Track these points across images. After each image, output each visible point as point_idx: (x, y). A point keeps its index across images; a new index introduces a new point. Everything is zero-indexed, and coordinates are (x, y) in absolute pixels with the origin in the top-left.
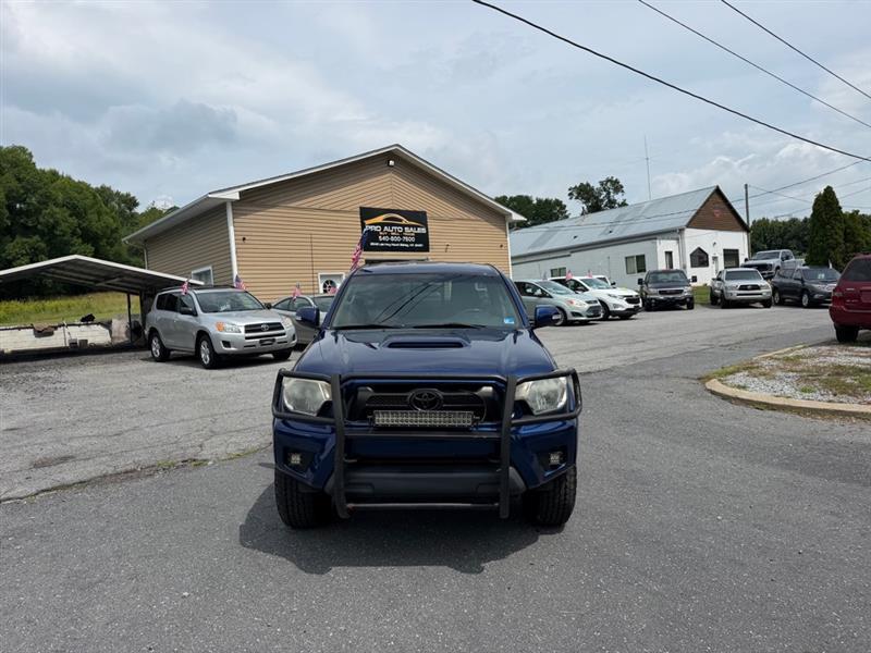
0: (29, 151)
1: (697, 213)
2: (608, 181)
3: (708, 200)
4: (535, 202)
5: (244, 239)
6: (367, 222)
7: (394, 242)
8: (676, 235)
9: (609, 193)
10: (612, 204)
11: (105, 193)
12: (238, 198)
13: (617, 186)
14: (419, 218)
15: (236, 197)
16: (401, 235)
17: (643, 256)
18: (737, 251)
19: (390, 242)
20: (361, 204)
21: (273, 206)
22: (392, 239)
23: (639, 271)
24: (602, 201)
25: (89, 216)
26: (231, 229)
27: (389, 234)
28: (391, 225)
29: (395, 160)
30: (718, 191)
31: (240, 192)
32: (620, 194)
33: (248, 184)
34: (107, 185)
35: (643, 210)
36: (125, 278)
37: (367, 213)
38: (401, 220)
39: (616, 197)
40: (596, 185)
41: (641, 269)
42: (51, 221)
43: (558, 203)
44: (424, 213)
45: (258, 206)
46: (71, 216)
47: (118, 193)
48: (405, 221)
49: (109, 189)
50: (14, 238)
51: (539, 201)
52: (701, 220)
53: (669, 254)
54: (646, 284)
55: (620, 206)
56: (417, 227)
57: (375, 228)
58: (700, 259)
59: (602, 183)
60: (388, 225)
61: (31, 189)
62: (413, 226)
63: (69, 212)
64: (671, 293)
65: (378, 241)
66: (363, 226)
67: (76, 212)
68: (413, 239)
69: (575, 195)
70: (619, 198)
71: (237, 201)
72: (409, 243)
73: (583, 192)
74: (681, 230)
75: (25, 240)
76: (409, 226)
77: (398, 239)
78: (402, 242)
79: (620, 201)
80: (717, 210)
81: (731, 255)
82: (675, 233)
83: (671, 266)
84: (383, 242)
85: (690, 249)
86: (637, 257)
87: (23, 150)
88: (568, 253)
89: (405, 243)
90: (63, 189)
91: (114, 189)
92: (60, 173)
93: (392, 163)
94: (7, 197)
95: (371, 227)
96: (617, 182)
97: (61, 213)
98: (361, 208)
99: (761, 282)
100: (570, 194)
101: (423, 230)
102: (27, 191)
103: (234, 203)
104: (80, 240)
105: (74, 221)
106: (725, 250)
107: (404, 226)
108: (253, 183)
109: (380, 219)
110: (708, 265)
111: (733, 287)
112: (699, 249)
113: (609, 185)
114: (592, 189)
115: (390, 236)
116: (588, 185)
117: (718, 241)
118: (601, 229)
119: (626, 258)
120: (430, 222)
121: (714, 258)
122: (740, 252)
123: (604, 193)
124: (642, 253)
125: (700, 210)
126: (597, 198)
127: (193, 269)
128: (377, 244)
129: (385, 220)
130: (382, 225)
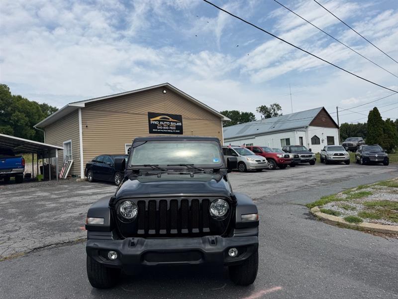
1: (314, 119)
3: (319, 114)
4: (241, 114)
5: (87, 126)
6: (151, 119)
7: (165, 129)
8: (304, 129)
9: (275, 110)
10: (276, 115)
11: (45, 107)
12: (84, 106)
13: (279, 108)
14: (178, 118)
16: (169, 126)
17: (289, 139)
18: (333, 137)
19: (163, 129)
20: (148, 111)
21: (103, 110)
22: (164, 128)
24: (271, 113)
25: (35, 117)
26: (81, 121)
27: (163, 126)
28: (164, 121)
29: (166, 90)
30: (324, 109)
31: (85, 104)
32: (280, 111)
33: (90, 100)
34: (46, 103)
35: (289, 117)
37: (151, 115)
38: (169, 119)
39: (278, 112)
40: (268, 106)
42: (16, 119)
43: (251, 114)
44: (181, 116)
46: (25, 117)
47: (51, 107)
48: (171, 119)
49: (47, 105)
51: (243, 113)
52: (316, 123)
53: (301, 138)
55: (279, 116)
56: (177, 122)
57: (156, 122)
58: (316, 140)
59: (271, 106)
60: (162, 121)
61: (9, 104)
62: (175, 122)
63: (25, 115)
65: (157, 128)
66: (149, 121)
67: (28, 115)
68: (175, 128)
69: (259, 110)
70: (279, 112)
71: (84, 108)
72: (172, 130)
73: (263, 109)
74: (307, 127)
75: (3, 127)
76: (173, 122)
77: (167, 128)
78: (169, 129)
79: (280, 114)
80: (323, 118)
81: (330, 140)
82: (303, 128)
83: (302, 144)
84: (159, 129)
85: (311, 136)
86: (286, 139)
87: (5, 86)
88: (254, 137)
89: (171, 130)
90: (23, 105)
91: (49, 105)
92: (23, 97)
93: (165, 92)
95: (153, 122)
96: (278, 105)
97: (22, 115)
98: (149, 113)
99: (344, 152)
100: (257, 110)
101: (180, 124)
102: (6, 105)
103: (82, 109)
104: (29, 128)
105: (27, 119)
106: (327, 137)
107: (170, 122)
108: (92, 99)
109: (158, 118)
110: (319, 144)
111: (331, 154)
112: (315, 136)
113: (275, 106)
114: (267, 108)
115: (163, 127)
116: (265, 106)
117: (324, 133)
118: (270, 126)
119: (281, 140)
120: (183, 120)
121: (323, 141)
122: (335, 138)
123: (273, 110)
124: (288, 137)
125: (315, 117)
126: (269, 112)
127: (64, 141)
128: (156, 130)
129: (161, 118)
130: (159, 121)
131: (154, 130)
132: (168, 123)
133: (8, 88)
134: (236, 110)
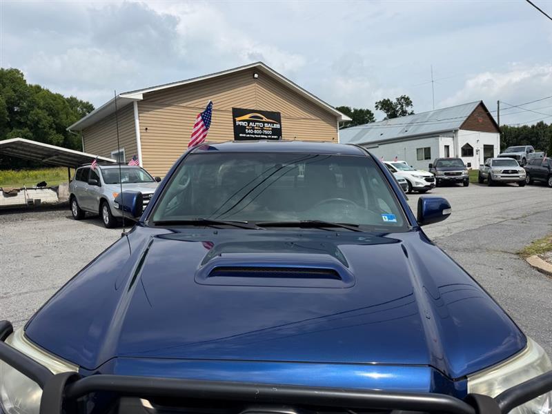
0: (21, 72)
1: (467, 119)
2: (402, 98)
3: (474, 111)
4: (353, 111)
5: (146, 129)
6: (237, 119)
7: (257, 134)
8: (451, 134)
9: (402, 106)
10: (404, 113)
11: (73, 102)
12: (142, 98)
13: (408, 101)
14: (276, 117)
15: (141, 97)
17: (429, 148)
18: (493, 146)
19: (254, 134)
20: (233, 106)
21: (169, 105)
22: (255, 132)
23: (426, 159)
24: (398, 111)
25: (61, 116)
26: (137, 122)
27: (253, 128)
28: (255, 122)
29: (258, 74)
30: (482, 104)
31: (143, 94)
32: (410, 107)
33: (150, 88)
34: (74, 96)
35: (428, 117)
36: (60, 156)
37: (237, 112)
38: (262, 118)
39: (407, 109)
40: (394, 101)
41: (428, 157)
42: (36, 118)
43: (368, 112)
45: (157, 105)
46: (48, 115)
47: (81, 102)
48: (265, 119)
49: (75, 99)
50: (12, 129)
51: (356, 111)
52: (469, 124)
53: (447, 147)
54: (435, 168)
55: (409, 114)
56: (273, 123)
57: (243, 124)
58: (468, 151)
59: (398, 99)
61: (22, 97)
62: (271, 123)
63: (47, 113)
64: (453, 175)
65: (245, 133)
66: (235, 121)
67: (52, 113)
68: (270, 132)
69: (380, 107)
70: (409, 109)
71: (141, 101)
72: (267, 135)
73: (385, 105)
74: (456, 131)
75: (19, 131)
76: (268, 123)
77: (260, 132)
78: (262, 134)
79: (410, 111)
80: (481, 118)
81: (488, 149)
82: (451, 133)
83: (448, 156)
84: (249, 134)
85: (461, 144)
86: (425, 148)
87: (18, 71)
88: (377, 145)
89: (265, 135)
90: (44, 98)
91: (79, 99)
92: (42, 87)
93: (256, 76)
94: (7, 102)
95: (240, 123)
96: (408, 99)
97: (42, 114)
98: (234, 109)
99: (518, 168)
100: (376, 107)
101: (278, 126)
102: (20, 98)
103: (139, 102)
104: (55, 132)
105: (51, 119)
106: (484, 145)
107: (264, 123)
108: (153, 88)
109: (247, 117)
110: (473, 155)
111: (498, 172)
112: (468, 144)
113: (403, 100)
114: (391, 103)
116: (389, 100)
117: (480, 139)
118: (400, 129)
119: (417, 149)
120: (283, 120)
121: (477, 151)
122: (495, 147)
123: (399, 106)
124: (428, 146)
125: (469, 117)
126: (394, 109)
127: (112, 150)
128: (244, 135)
129: (251, 117)
130: (248, 121)
131: (241, 135)
132: (261, 125)
133: (22, 74)
134: (346, 106)
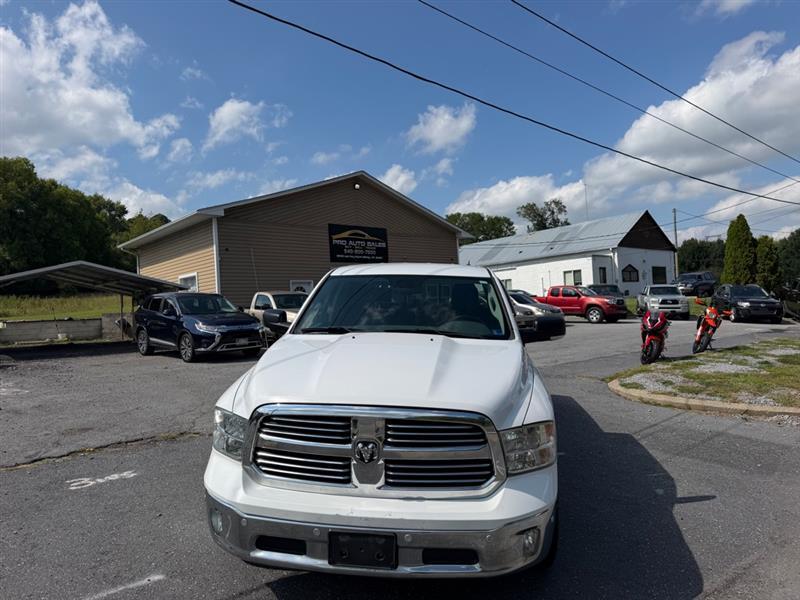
1: (627, 235)
2: (552, 201)
3: (638, 223)
5: (227, 250)
6: (334, 237)
7: (358, 255)
8: (609, 254)
9: (553, 213)
10: (556, 223)
11: (98, 202)
12: (223, 215)
13: (560, 207)
14: (380, 234)
16: (364, 249)
19: (354, 254)
20: (329, 222)
21: (253, 222)
22: (356, 252)
24: (547, 220)
26: (217, 241)
27: (353, 248)
28: (355, 240)
29: (360, 184)
30: (647, 215)
31: (225, 210)
32: (563, 213)
34: (100, 194)
37: (334, 229)
38: (364, 236)
40: (541, 205)
41: (577, 283)
42: (49, 226)
43: (507, 220)
45: (240, 221)
46: (67, 221)
47: (109, 202)
48: (367, 236)
49: (101, 197)
52: (631, 240)
53: (603, 270)
55: (562, 225)
56: (378, 242)
57: (342, 242)
58: (631, 274)
59: (547, 204)
62: (374, 241)
65: (343, 253)
66: (331, 240)
68: (374, 252)
69: (523, 213)
70: (562, 217)
72: (370, 255)
73: (530, 211)
74: (614, 249)
76: (370, 241)
77: (361, 252)
78: (364, 255)
79: (563, 220)
80: (646, 232)
81: (659, 273)
82: (608, 251)
84: (348, 254)
85: (622, 266)
86: (575, 271)
87: (26, 161)
88: (513, 266)
89: (367, 255)
92: (59, 182)
93: (357, 186)
95: (337, 242)
96: (560, 202)
98: (329, 225)
99: (680, 297)
100: (518, 213)
101: (384, 245)
102: (28, 198)
103: (219, 219)
106: (654, 268)
107: (366, 241)
109: (345, 234)
110: (638, 280)
111: (655, 302)
113: (553, 205)
114: (538, 209)
115: (354, 249)
116: (534, 205)
117: (647, 259)
118: (543, 246)
121: (644, 275)
123: (549, 213)
124: (578, 268)
125: (629, 233)
126: (542, 216)
127: (180, 274)
128: (343, 256)
129: (350, 235)
130: (347, 239)
131: (338, 256)
132: (363, 243)
